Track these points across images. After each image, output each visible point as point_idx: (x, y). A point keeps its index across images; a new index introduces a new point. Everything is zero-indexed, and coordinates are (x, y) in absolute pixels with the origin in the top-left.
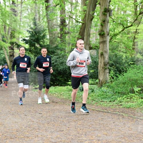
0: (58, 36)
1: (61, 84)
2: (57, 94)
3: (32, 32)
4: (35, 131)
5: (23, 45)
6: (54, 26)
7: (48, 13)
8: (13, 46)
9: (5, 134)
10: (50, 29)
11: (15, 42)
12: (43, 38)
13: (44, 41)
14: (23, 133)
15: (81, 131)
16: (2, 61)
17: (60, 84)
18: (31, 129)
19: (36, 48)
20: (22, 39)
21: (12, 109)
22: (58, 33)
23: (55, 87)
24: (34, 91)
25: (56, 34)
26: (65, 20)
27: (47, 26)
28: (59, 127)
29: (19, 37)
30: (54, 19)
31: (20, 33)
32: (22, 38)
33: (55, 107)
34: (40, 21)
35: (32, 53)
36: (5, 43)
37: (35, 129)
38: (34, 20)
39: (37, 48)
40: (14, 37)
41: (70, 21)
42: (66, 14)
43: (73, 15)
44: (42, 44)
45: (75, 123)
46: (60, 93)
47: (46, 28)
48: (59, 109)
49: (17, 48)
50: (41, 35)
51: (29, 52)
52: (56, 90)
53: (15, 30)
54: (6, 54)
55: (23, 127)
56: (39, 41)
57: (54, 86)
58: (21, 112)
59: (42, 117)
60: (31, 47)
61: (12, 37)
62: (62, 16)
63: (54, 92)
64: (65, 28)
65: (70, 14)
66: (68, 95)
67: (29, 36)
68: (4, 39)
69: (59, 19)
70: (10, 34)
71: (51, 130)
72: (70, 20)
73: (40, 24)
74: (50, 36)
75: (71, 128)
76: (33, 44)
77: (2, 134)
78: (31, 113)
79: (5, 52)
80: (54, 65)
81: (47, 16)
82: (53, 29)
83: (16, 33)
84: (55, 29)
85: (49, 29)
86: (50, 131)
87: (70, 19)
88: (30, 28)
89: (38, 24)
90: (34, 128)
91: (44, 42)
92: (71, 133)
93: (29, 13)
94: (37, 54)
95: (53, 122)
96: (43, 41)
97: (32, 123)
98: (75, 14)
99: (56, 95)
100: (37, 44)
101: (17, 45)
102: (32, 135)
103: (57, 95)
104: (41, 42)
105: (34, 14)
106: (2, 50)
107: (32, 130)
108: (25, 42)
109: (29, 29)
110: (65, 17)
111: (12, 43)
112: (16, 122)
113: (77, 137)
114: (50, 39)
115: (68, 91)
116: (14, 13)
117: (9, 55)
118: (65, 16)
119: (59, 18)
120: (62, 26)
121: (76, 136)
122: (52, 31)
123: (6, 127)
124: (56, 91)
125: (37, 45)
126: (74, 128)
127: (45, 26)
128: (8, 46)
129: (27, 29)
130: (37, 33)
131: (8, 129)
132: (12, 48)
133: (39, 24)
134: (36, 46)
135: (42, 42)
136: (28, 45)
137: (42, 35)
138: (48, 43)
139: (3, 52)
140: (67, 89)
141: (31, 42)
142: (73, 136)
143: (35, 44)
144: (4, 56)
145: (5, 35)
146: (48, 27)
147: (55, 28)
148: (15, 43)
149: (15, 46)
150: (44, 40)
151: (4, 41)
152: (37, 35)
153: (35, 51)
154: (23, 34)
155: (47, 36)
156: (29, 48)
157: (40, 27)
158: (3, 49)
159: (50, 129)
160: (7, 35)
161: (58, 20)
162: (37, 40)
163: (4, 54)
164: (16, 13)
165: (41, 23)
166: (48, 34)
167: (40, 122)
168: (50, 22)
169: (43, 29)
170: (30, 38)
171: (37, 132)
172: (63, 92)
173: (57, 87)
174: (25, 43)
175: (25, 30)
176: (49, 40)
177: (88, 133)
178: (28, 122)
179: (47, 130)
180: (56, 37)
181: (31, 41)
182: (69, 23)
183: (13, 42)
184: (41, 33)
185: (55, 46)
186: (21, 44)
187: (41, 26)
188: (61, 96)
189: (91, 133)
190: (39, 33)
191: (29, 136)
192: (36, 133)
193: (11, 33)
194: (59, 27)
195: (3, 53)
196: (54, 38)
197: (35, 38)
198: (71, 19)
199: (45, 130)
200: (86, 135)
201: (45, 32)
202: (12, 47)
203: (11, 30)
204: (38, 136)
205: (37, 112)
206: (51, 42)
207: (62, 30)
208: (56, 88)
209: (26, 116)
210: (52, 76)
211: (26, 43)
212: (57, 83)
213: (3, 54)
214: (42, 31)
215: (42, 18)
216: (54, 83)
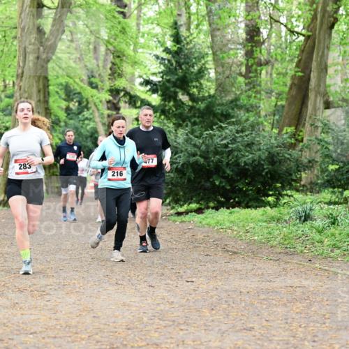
0: (238, 72)
1: (248, 203)
2: (235, 228)
3: (169, 61)
4: (177, 329)
5: (143, 96)
6: (227, 44)
7: (211, 9)
8: (117, 99)
9: (97, 337)
10: (218, 53)
11: (122, 88)
12: (199, 76)
13: (201, 84)
14: (145, 335)
15: (300, 329)
16: (89, 139)
17: (245, 202)
18: (167, 322)
19: (180, 103)
20: (142, 80)
21: (114, 268)
22: (239, 63)
23: (232, 210)
24: (175, 221)
25: (234, 65)
26: (259, 29)
27: (209, 44)
28: (241, 320)
29: (133, 75)
30: (228, 26)
31: (135, 63)
32: (140, 77)
33: (231, 266)
34: (192, 32)
35: (168, 118)
36: (95, 91)
37: (176, 323)
38: (175, 28)
39: (183, 103)
40: (120, 76)
41: (273, 30)
42: (261, 12)
43: (280, 14)
44: (197, 93)
45: (286, 309)
46: (243, 226)
47: (206, 50)
48: (241, 271)
49: (127, 105)
50: (192, 70)
51: (160, 116)
52: (232, 218)
53: (124, 55)
54: (98, 119)
55: (145, 319)
56: (189, 86)
57: (228, 208)
58: (138, 276)
59: (195, 290)
60: (167, 103)
61: (116, 75)
62: (250, 17)
63: (228, 224)
64: (258, 49)
65: (271, 12)
66: (266, 231)
67: (159, 73)
68: (93, 80)
69: (242, 25)
70: (109, 65)
71: (218, 326)
72: (272, 27)
73: (191, 38)
74: (216, 72)
75: (273, 321)
76: (172, 94)
77: (88, 335)
78: (165, 280)
79: (97, 114)
80: (229, 151)
81: (209, 17)
82: (225, 53)
83: (125, 65)
84: (232, 52)
85: (214, 54)
86: (218, 328)
87: (271, 24)
88: (164, 51)
89: (185, 39)
90: (174, 321)
91: (200, 88)
92: (274, 336)
93: (161, 10)
94: (184, 121)
95: (225, 306)
96: (198, 84)
97: (168, 307)
98: (285, 12)
99: (233, 230)
100: (183, 94)
101: (128, 97)
102: (169, 341)
103: (235, 233)
104: (194, 87)
105: (175, 12)
106: (88, 109)
107: (170, 326)
108: (149, 87)
109: (159, 52)
110: (257, 20)
111: (115, 92)
112: (124, 304)
113: (290, 345)
114: (217, 79)
115: (266, 221)
116: (122, 10)
117: (107, 123)
118: (259, 17)
119: (241, 22)
120: (250, 44)
121: (287, 344)
122: (223, 57)
123: (98, 317)
124: (232, 222)
125: (183, 98)
126: (282, 322)
127: (204, 45)
128: (104, 100)
129: (155, 53)
130: (183, 64)
131: (103, 322)
132: (114, 104)
133: (188, 40)
134: (180, 100)
135: (197, 87)
136: (159, 96)
137: (196, 68)
138: (212, 92)
139: (91, 114)
140: (263, 215)
141: (167, 88)
142: (278, 344)
143: (176, 93)
144: (92, 125)
145: (95, 71)
146: (212, 47)
147: (232, 49)
148: (124, 90)
149: (123, 99)
150: (202, 81)
151: (94, 85)
152: (181, 69)
153: (176, 112)
154: (146, 67)
155: (209, 70)
156: (160, 106)
157: (192, 48)
158: (89, 106)
159: (217, 323)
160: (101, 68)
161: (239, 28)
162: (183, 83)
163: (94, 121)
164: (127, 8)
165: (195, 35)
166: (213, 66)
167: (191, 304)
168: (218, 33)
169: (200, 53)
170: (162, 77)
171: (181, 333)
172: (252, 225)
173: (237, 209)
174: (149, 90)
175: (150, 54)
176: (214, 84)
177: (321, 336)
178: (158, 304)
179: (210, 328)
180: (234, 75)
181: (168, 84)
182: (269, 36)
183: (116, 86)
184: (193, 64)
185: (230, 98)
186: (138, 94)
187: (194, 45)
188: (248, 234)
189: (329, 337)
190: (188, 63)
191: (160, 341)
192: (179, 334)
193: (113, 64)
194: (240, 47)
195: (91, 116)
196: (228, 77)
197: (176, 77)
198: (274, 25)
199: (203, 327)
200: (314, 341)
201: (203, 62)
202: (115, 102)
203: (112, 57)
204: (185, 342)
205: (182, 278)
206: (221, 87)
207: (249, 54)
208: (234, 212)
209: (151, 289)
210: (223, 180)
211: (154, 91)
212: (237, 199)
213: (90, 119)
214: (195, 58)
215: (196, 23)
216: (228, 199)
